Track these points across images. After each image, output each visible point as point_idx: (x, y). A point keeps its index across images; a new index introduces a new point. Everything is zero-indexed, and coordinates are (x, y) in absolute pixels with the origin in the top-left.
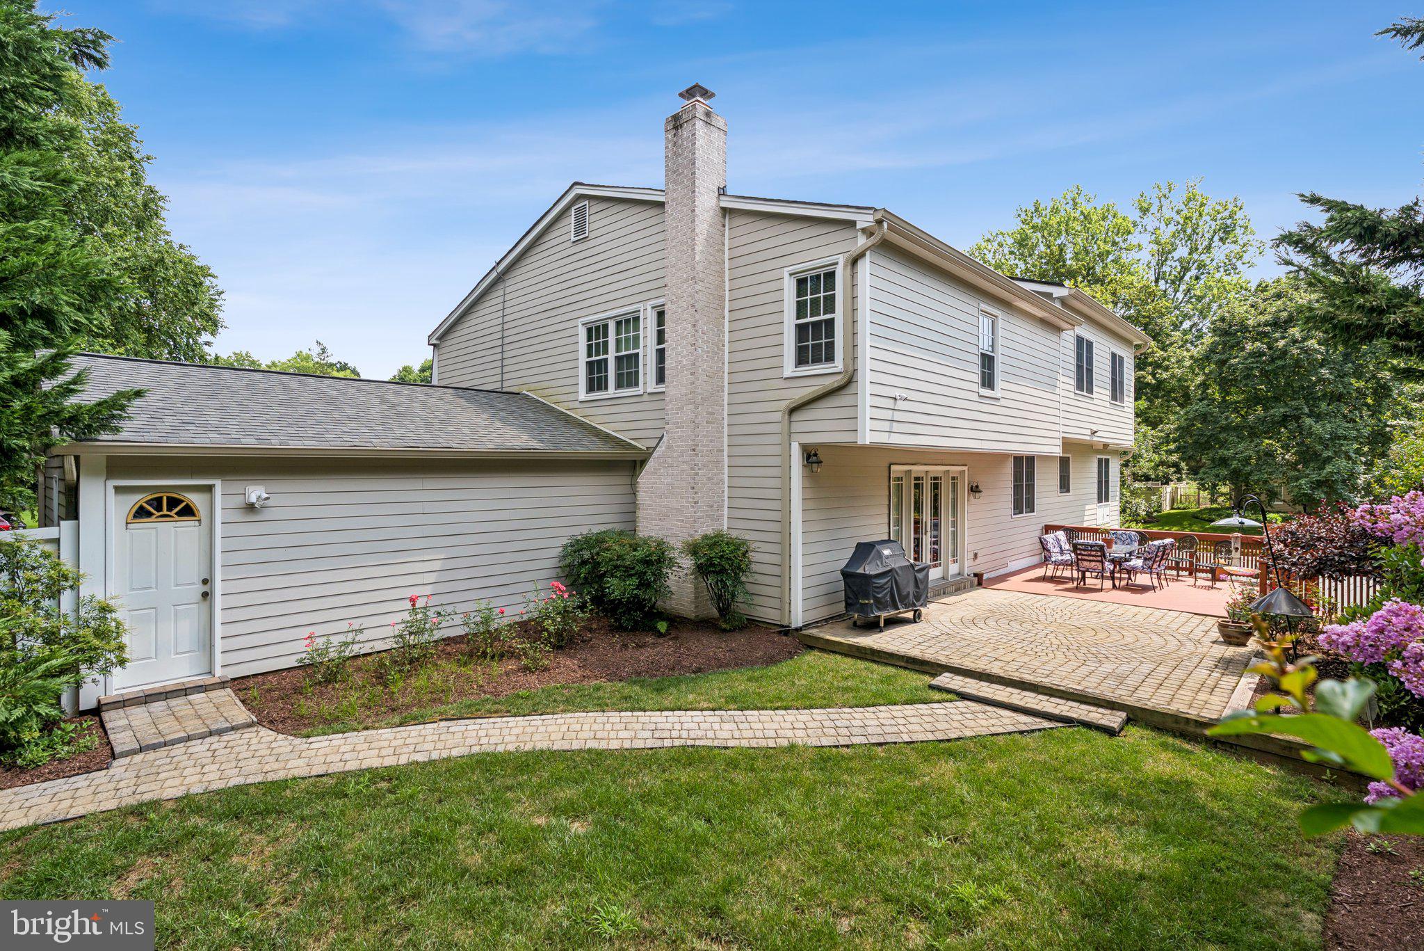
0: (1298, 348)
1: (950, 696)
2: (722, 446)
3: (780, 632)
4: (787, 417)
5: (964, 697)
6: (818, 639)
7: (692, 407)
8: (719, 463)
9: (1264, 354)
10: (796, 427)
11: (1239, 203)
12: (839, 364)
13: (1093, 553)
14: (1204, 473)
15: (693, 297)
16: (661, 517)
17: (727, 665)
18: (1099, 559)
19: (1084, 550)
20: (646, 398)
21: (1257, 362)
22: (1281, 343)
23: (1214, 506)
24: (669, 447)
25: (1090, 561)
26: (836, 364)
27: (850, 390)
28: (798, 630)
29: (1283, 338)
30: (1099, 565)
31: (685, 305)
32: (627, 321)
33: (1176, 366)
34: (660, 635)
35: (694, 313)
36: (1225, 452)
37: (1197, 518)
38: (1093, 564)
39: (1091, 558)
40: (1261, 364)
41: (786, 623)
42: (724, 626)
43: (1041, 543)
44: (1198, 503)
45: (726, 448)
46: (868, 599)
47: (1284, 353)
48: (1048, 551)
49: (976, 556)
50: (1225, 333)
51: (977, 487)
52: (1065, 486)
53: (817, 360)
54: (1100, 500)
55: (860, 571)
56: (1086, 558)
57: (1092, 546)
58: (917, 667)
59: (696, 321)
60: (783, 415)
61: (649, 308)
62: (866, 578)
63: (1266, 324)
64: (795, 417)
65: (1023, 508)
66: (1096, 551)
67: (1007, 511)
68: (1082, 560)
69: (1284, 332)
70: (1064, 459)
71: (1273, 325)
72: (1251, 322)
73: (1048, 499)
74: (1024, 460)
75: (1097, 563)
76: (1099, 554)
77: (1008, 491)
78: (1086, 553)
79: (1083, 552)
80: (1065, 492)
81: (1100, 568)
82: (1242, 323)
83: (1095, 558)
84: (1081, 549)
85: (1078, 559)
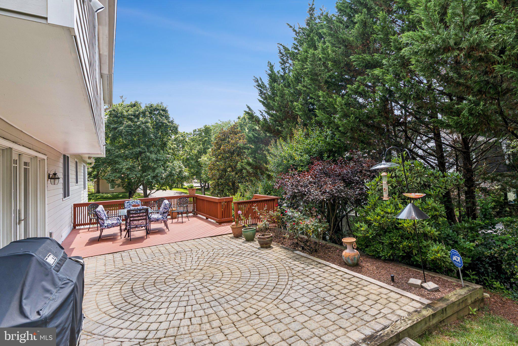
0: (144, 126)
9: (132, 127)
13: (141, 214)
21: (130, 129)
25: (139, 220)
38: (141, 221)
39: (140, 218)
47: (139, 127)
50: (116, 117)
52: (77, 179)
54: (84, 188)
56: (136, 218)
63: (131, 115)
65: (66, 193)
66: (143, 213)
67: (61, 196)
68: (133, 220)
69: (138, 119)
70: (76, 162)
71: (134, 116)
72: (125, 114)
73: (73, 187)
74: (66, 159)
75: (143, 221)
76: (145, 214)
77: (61, 181)
78: (136, 215)
79: (134, 215)
80: (77, 182)
81: (145, 223)
82: (122, 113)
83: (142, 218)
84: (133, 214)
85: (130, 221)
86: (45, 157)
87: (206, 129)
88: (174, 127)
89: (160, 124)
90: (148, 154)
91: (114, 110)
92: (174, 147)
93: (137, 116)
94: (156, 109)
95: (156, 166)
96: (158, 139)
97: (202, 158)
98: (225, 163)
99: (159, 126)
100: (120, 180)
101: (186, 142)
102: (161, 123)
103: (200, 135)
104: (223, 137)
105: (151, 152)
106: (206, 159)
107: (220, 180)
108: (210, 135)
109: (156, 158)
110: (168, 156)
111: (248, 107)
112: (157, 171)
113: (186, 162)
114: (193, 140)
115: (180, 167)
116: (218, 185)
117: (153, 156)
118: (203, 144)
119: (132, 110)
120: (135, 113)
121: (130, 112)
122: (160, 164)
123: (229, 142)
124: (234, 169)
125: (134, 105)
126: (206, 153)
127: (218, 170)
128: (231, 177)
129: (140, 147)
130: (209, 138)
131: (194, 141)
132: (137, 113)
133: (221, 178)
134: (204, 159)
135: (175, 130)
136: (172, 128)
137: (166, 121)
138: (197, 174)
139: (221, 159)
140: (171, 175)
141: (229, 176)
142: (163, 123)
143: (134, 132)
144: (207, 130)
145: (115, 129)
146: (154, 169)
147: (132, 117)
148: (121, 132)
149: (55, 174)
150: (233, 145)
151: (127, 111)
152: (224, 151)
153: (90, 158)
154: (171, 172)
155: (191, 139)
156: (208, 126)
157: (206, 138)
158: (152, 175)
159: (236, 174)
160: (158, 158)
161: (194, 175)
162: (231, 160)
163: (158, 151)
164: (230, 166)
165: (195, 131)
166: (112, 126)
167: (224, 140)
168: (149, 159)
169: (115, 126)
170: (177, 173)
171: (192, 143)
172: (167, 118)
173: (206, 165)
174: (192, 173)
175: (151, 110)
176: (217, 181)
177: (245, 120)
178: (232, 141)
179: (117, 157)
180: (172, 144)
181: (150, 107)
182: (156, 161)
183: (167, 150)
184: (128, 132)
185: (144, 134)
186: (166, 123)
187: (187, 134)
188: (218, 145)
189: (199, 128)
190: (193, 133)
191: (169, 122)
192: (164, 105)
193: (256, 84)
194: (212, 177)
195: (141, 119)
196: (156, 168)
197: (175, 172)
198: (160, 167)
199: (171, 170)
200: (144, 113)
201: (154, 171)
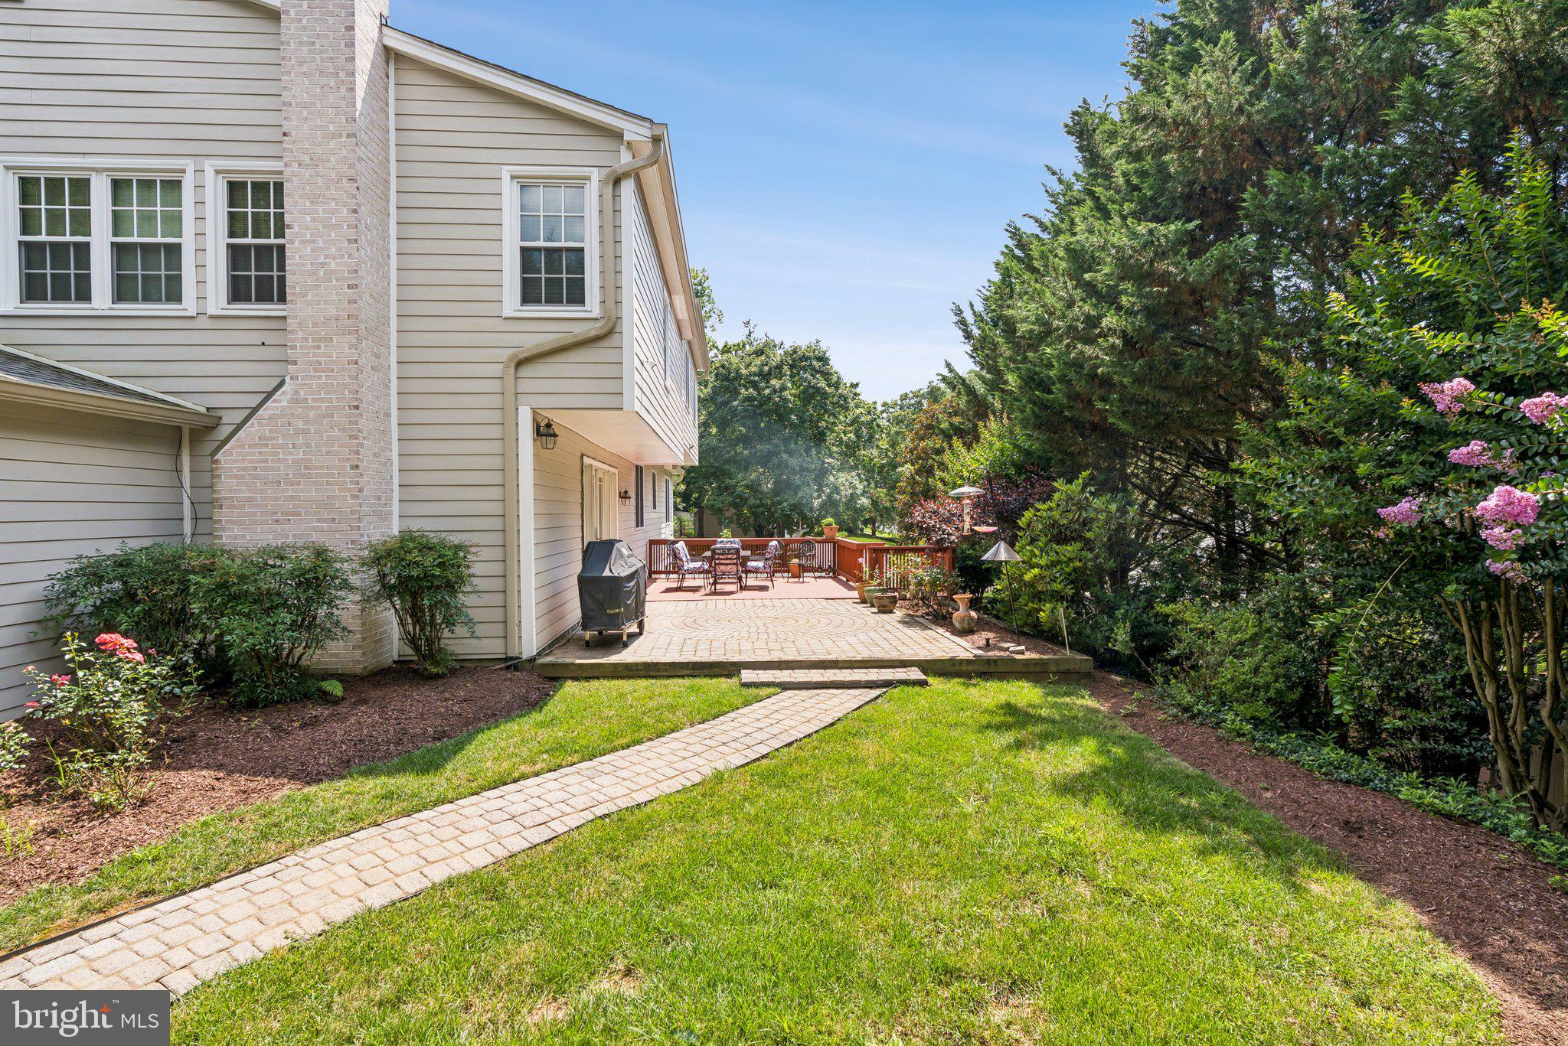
0: (778, 396)
1: (771, 690)
2: (389, 408)
3: (508, 668)
4: (512, 370)
5: (785, 687)
6: (566, 665)
7: (353, 339)
8: (385, 432)
9: (755, 399)
10: (524, 386)
12: (593, 304)
15: (351, 166)
16: (279, 516)
17: (478, 720)
20: (202, 323)
21: (751, 406)
22: (767, 391)
24: (296, 401)
25: (727, 564)
26: (588, 306)
27: (613, 341)
28: (531, 660)
29: (768, 387)
31: (333, 175)
32: (147, 185)
34: (336, 701)
35: (355, 191)
38: (729, 566)
39: (728, 561)
40: (754, 407)
41: (515, 654)
42: (434, 670)
45: (394, 412)
46: (619, 608)
47: (769, 398)
50: (726, 378)
53: (553, 299)
55: (607, 573)
56: (724, 562)
57: (729, 550)
58: (706, 672)
59: (359, 205)
60: (507, 367)
61: (209, 173)
62: (616, 581)
63: (755, 374)
64: (527, 371)
65: (640, 522)
66: (733, 554)
67: (634, 523)
69: (768, 382)
70: (654, 475)
71: (760, 376)
72: (744, 371)
73: (649, 514)
74: (639, 469)
75: (733, 566)
76: (735, 556)
77: (633, 501)
78: (723, 557)
79: (720, 557)
80: (655, 508)
81: (735, 570)
82: (737, 371)
83: (731, 561)
84: (719, 554)
86: (616, 471)
87: (932, 391)
89: (812, 391)
90: (785, 456)
91: (723, 366)
92: (849, 438)
93: (766, 377)
94: (804, 356)
95: (798, 482)
99: (810, 395)
100: (732, 510)
101: (878, 426)
102: (813, 387)
103: (917, 406)
105: (791, 454)
109: (801, 466)
110: (829, 461)
111: (948, 365)
112: (800, 494)
113: (879, 473)
114: (898, 421)
115: (852, 486)
117: (794, 462)
119: (758, 361)
120: (761, 371)
121: (753, 369)
122: (809, 478)
125: (762, 352)
129: (769, 443)
131: (902, 422)
132: (766, 368)
136: (836, 399)
137: (822, 384)
142: (817, 389)
143: (759, 411)
144: (933, 395)
145: (725, 404)
146: (796, 489)
147: (757, 379)
148: (736, 411)
149: (626, 492)
151: (747, 366)
153: (675, 467)
154: (829, 497)
160: (805, 465)
163: (807, 449)
165: (904, 397)
166: (720, 399)
168: (787, 466)
169: (726, 398)
171: (894, 429)
172: (828, 374)
175: (794, 361)
179: (727, 461)
180: (845, 433)
181: (791, 355)
184: (747, 411)
185: (779, 413)
186: (822, 388)
187: (884, 406)
189: (916, 388)
190: (899, 402)
191: (830, 386)
192: (823, 347)
193: (956, 319)
195: (773, 382)
196: (798, 487)
197: (838, 497)
198: (809, 485)
199: (832, 493)
200: (779, 367)
201: (796, 494)
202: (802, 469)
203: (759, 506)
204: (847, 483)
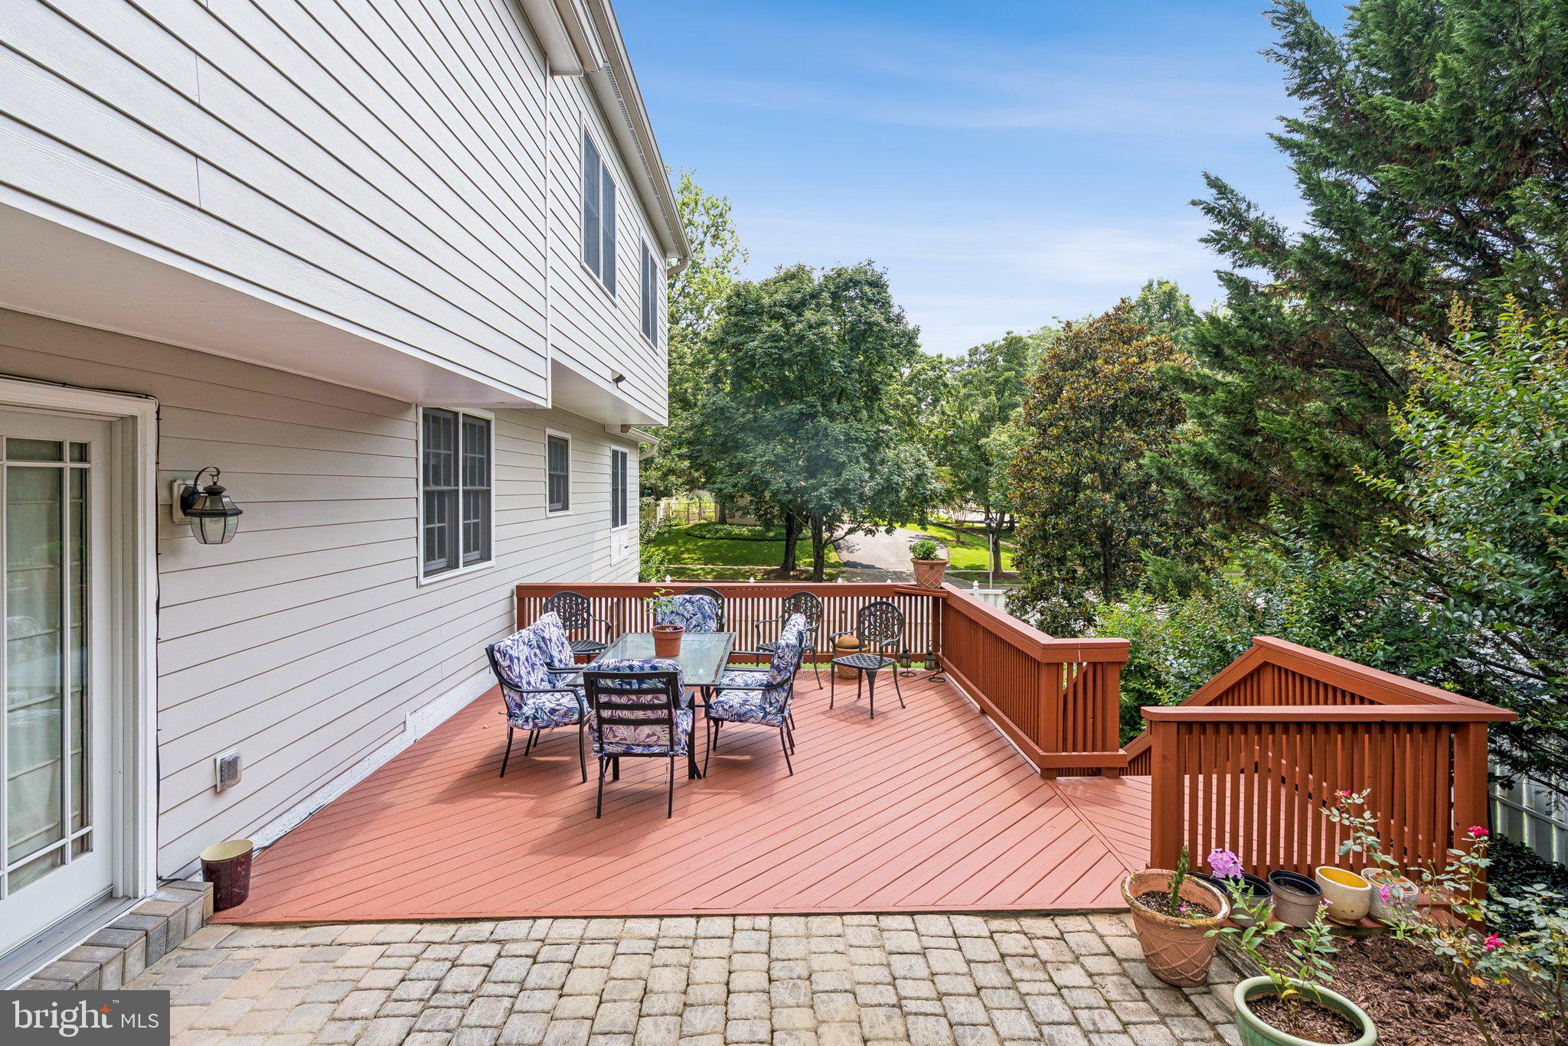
0: (814, 334)
9: (781, 339)
11: (728, 203)
13: (646, 699)
14: (722, 483)
18: (663, 714)
19: (620, 692)
21: (776, 347)
22: (799, 327)
23: (702, 521)
25: (637, 723)
29: (800, 322)
30: (661, 732)
33: (678, 361)
36: (745, 456)
37: (689, 535)
38: (646, 730)
39: (640, 714)
40: (779, 349)
43: (495, 664)
44: (688, 520)
47: (801, 338)
48: (515, 687)
49: (228, 772)
50: (742, 312)
51: (214, 492)
52: (559, 496)
54: (615, 524)
56: (625, 714)
57: (641, 678)
63: (782, 304)
65: (456, 554)
66: (654, 691)
67: (409, 568)
68: (612, 721)
69: (800, 315)
70: (557, 441)
71: (788, 306)
72: (766, 301)
73: (523, 525)
74: (456, 425)
75: (657, 728)
76: (663, 699)
77: (409, 508)
78: (624, 700)
79: (615, 699)
80: (560, 507)
81: (665, 739)
82: (757, 301)
83: (650, 714)
84: (609, 691)
85: (601, 721)
87: (1010, 343)
88: (904, 334)
89: (863, 327)
90: (824, 420)
91: (738, 295)
92: (909, 401)
93: (798, 308)
94: (851, 280)
95: (843, 459)
96: (855, 376)
97: (992, 436)
98: (1077, 454)
99: (860, 336)
101: (945, 385)
102: (866, 323)
103: (991, 363)
104: (1073, 355)
105: (832, 416)
106: (1004, 438)
107: (1052, 519)
108: (1021, 365)
109: (847, 434)
110: (886, 427)
112: (845, 475)
113: (944, 448)
114: (966, 381)
115: (918, 464)
116: (1045, 537)
117: (837, 428)
118: (1000, 393)
119: (786, 289)
120: (792, 299)
121: (778, 297)
122: (858, 453)
123: (1094, 372)
124: (1109, 479)
125: (793, 276)
126: (1005, 420)
127: (1047, 480)
128: (1099, 511)
129: (801, 402)
130: (1017, 372)
131: (971, 382)
132: (799, 296)
133: (1057, 508)
134: (999, 438)
135: (908, 344)
136: (896, 340)
137: (878, 318)
138: (977, 487)
139: (1058, 438)
140: (889, 488)
141: (1091, 505)
142: (870, 325)
143: (786, 356)
144: (1014, 349)
145: (737, 347)
146: (840, 468)
147: (785, 310)
148: (753, 357)
150: (1111, 381)
151: (772, 295)
152: (1072, 407)
154: (888, 480)
155: (962, 377)
156: (1016, 334)
157: (1007, 374)
158: (834, 484)
159: (1122, 497)
160: (852, 433)
161: (966, 489)
162: (1101, 443)
163: (855, 411)
164: (1096, 467)
165: (974, 352)
166: (732, 341)
167: (1076, 364)
168: (826, 435)
169: (741, 339)
170: (908, 484)
171: (963, 391)
172: (885, 305)
173: (1003, 458)
174: (961, 482)
175: (837, 286)
176: (1038, 520)
177: (1148, 310)
178: (1107, 368)
179: (743, 428)
180: (900, 393)
181: (835, 278)
182: (846, 441)
183: (881, 411)
184: (770, 355)
185: (815, 359)
186: (878, 324)
187: (950, 361)
188: (1049, 386)
189: (988, 341)
190: (967, 358)
191: (888, 321)
192: (878, 268)
194: (1024, 505)
195: (808, 314)
196: (843, 465)
197: (900, 480)
198: (858, 462)
199: (891, 473)
200: (814, 296)
201: (839, 475)
202: (849, 439)
203: (786, 492)
204: (911, 460)
